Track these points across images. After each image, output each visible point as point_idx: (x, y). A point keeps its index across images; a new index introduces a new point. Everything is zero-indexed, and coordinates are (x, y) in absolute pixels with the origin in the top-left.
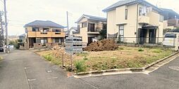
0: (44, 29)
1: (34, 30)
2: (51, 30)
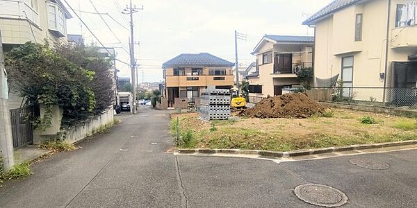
0: (194, 70)
1: (176, 73)
2: (206, 71)
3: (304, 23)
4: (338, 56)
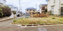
0: (30, 10)
3: (46, 1)
4: (51, 6)
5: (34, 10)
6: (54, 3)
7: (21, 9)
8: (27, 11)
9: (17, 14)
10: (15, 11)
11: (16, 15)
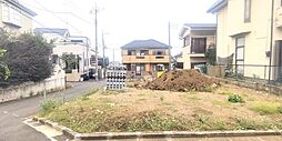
0: (142, 51)
2: (151, 52)
3: (209, 11)
4: (232, 37)
5: (159, 53)
6: (247, 20)
7: (105, 48)
8: (130, 54)
9: (84, 68)
10: (73, 56)
11: (76, 75)
